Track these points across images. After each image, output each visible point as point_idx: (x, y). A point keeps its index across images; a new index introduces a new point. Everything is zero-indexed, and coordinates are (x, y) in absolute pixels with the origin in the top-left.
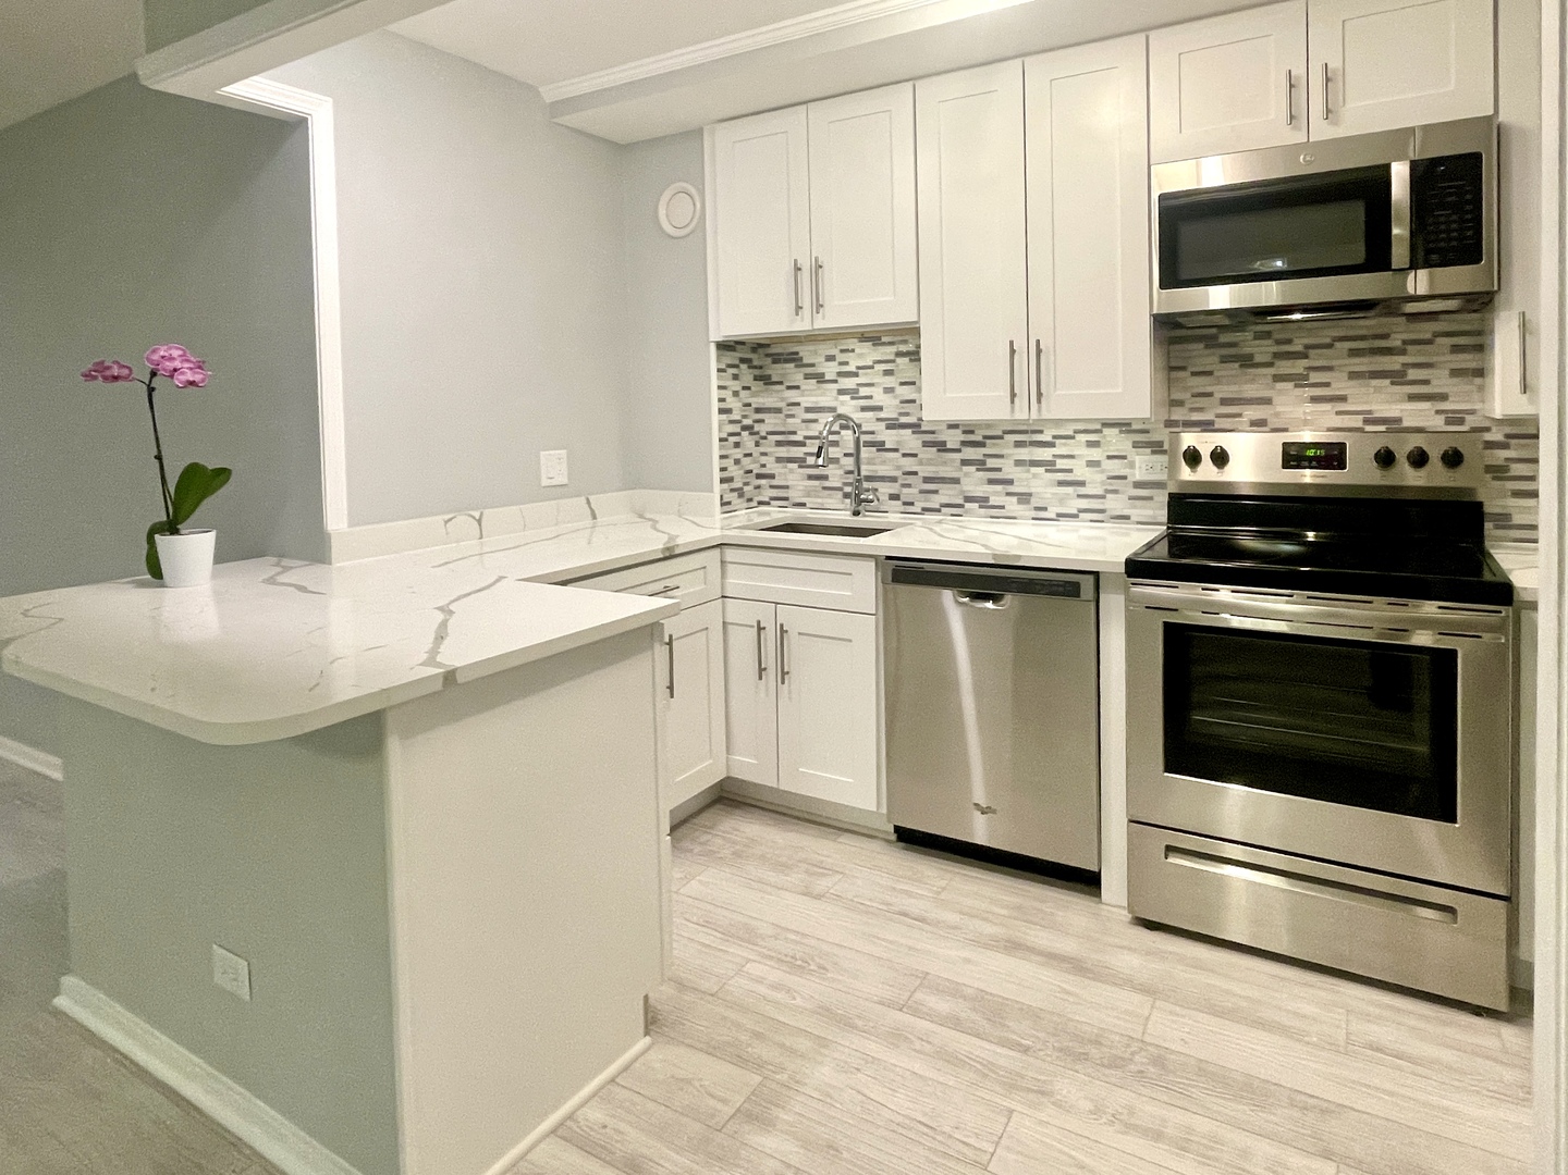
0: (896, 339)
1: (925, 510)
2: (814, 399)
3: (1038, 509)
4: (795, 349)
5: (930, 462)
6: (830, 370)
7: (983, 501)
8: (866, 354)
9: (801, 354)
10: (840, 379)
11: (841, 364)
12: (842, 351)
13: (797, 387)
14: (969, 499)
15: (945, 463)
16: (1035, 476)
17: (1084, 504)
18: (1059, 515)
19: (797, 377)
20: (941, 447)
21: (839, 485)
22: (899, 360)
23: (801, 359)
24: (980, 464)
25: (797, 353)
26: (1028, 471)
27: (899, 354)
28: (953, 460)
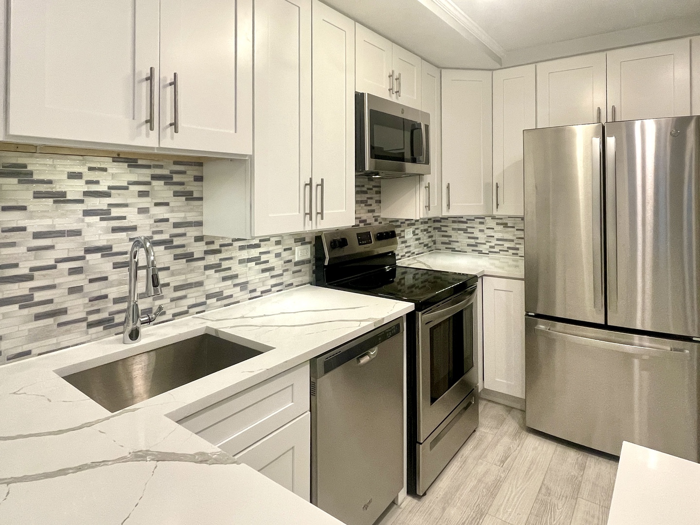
0: (152, 163)
1: (175, 315)
2: (48, 222)
3: (251, 291)
4: (21, 161)
5: (179, 273)
6: (75, 189)
7: (219, 296)
8: (120, 174)
9: (29, 168)
10: (86, 199)
11: (88, 182)
12: (90, 169)
13: (24, 208)
14: (209, 297)
15: (192, 271)
16: (250, 269)
17: (274, 281)
18: (262, 292)
19: (23, 194)
20: (189, 257)
21: (83, 315)
22: (155, 183)
23: (31, 174)
24: (217, 267)
25: (25, 166)
26: (246, 266)
27: (155, 177)
28: (199, 268)
